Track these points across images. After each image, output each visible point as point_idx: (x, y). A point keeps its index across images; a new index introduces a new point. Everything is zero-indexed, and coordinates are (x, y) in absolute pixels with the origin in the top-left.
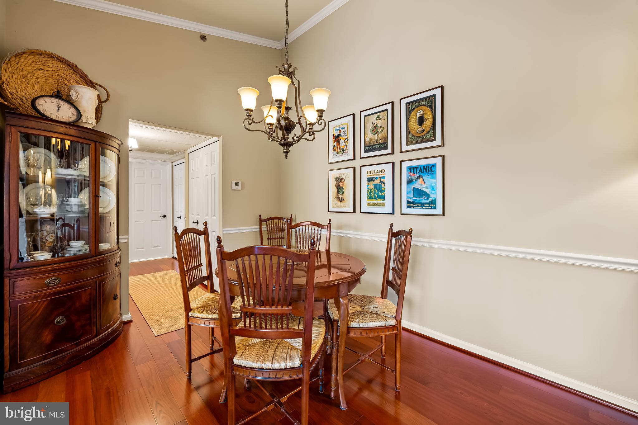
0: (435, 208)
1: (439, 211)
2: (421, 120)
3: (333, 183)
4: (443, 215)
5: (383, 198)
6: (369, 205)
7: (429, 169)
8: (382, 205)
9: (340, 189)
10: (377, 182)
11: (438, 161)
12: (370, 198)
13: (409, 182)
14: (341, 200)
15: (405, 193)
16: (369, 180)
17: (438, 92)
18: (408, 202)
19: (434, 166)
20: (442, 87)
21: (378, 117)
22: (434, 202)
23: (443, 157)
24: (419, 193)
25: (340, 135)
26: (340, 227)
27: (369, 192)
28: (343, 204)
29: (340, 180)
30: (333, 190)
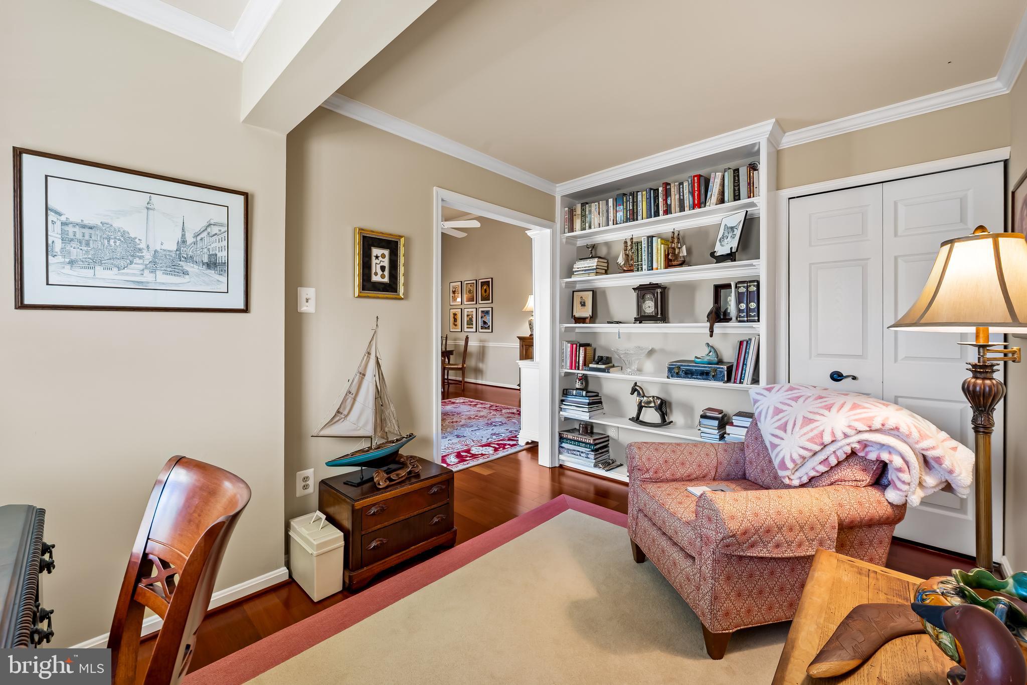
0: (489, 329)
1: (490, 331)
2: (486, 291)
3: (452, 316)
4: (492, 332)
5: (472, 324)
6: (467, 328)
7: (487, 312)
8: (472, 328)
9: (455, 320)
10: (470, 316)
11: (490, 309)
12: (467, 325)
13: (482, 317)
14: (456, 325)
15: (480, 324)
16: (468, 315)
17: (490, 280)
18: (481, 327)
19: (489, 311)
20: (492, 279)
21: (471, 285)
22: (489, 327)
23: (492, 308)
24: (485, 323)
25: (455, 291)
26: (455, 340)
27: (467, 321)
28: (456, 327)
29: (455, 315)
30: (452, 320)
